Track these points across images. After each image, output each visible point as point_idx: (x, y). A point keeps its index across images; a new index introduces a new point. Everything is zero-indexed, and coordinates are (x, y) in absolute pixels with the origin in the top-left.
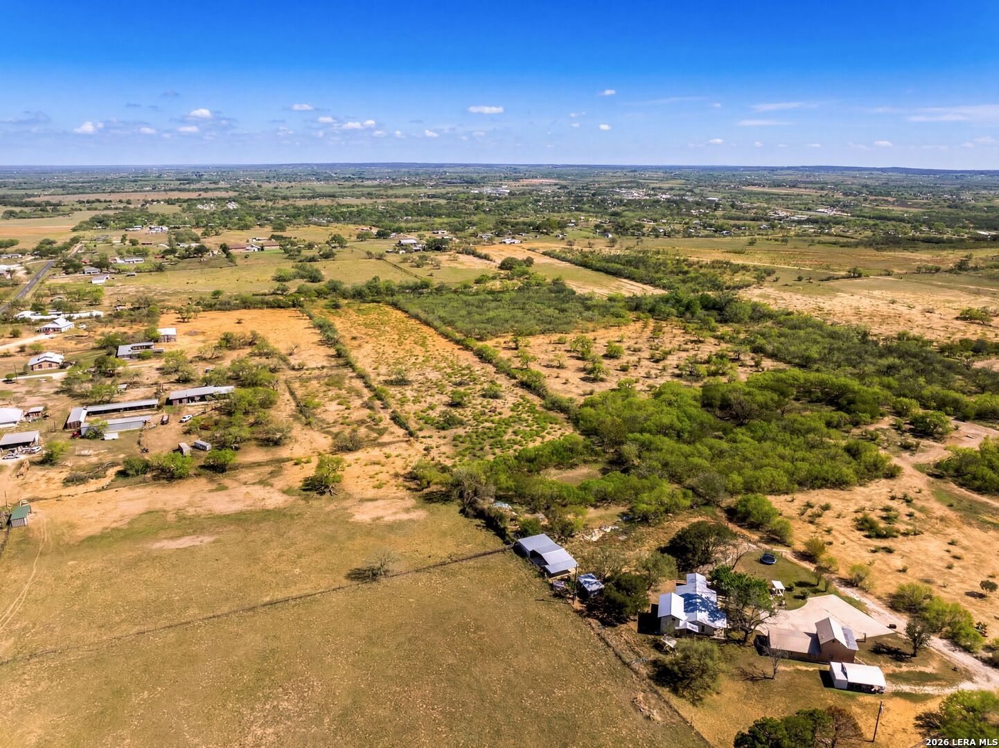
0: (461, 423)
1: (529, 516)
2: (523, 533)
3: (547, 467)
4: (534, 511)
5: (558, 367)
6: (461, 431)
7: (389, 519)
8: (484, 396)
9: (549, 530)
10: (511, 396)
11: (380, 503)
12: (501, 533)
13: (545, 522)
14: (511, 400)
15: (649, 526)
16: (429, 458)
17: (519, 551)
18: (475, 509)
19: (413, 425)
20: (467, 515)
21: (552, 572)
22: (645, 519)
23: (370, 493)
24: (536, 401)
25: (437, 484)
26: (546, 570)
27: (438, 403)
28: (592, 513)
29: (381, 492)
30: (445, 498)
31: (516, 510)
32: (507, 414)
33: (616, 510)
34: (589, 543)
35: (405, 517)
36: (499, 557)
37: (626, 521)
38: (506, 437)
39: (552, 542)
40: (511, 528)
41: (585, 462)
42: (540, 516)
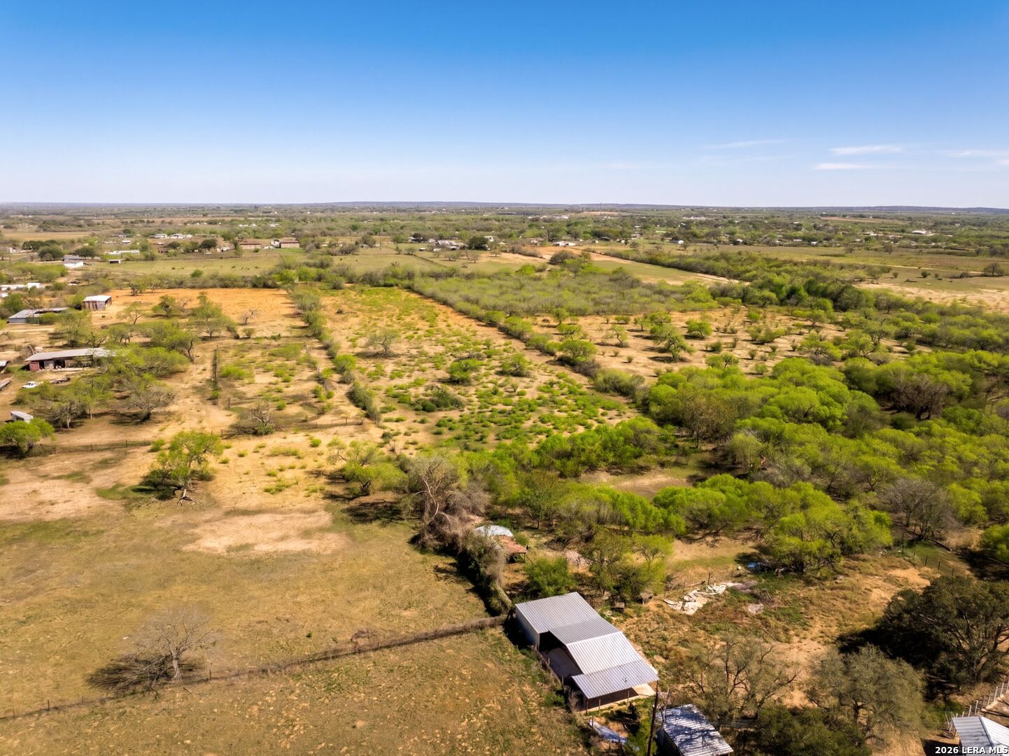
0: (457, 404)
1: (551, 556)
2: (532, 591)
3: (592, 468)
4: (562, 543)
5: (617, 345)
6: (455, 415)
7: (262, 548)
8: (501, 373)
9: (588, 587)
10: (541, 374)
11: (264, 518)
12: (483, 588)
13: (583, 567)
14: (542, 378)
15: (809, 583)
16: (385, 450)
17: (517, 632)
18: (441, 537)
19: (377, 404)
20: (423, 549)
21: (590, 694)
22: (796, 568)
23: (253, 501)
24: (581, 380)
25: (385, 489)
26: (575, 687)
27: (429, 378)
28: (680, 552)
29: (276, 500)
30: (390, 513)
31: (521, 541)
32: (532, 394)
33: (731, 548)
34: (678, 618)
35: (296, 545)
36: (471, 644)
37: (755, 572)
38: (528, 424)
39: (593, 614)
40: (505, 577)
41: (662, 465)
42: (572, 555)
